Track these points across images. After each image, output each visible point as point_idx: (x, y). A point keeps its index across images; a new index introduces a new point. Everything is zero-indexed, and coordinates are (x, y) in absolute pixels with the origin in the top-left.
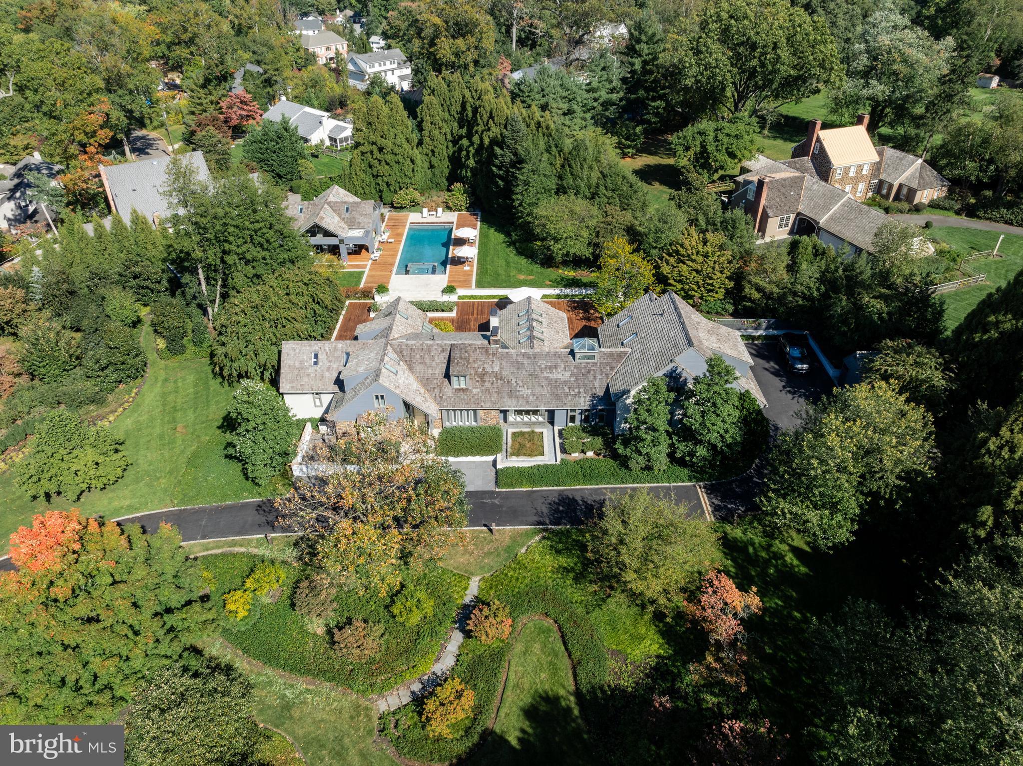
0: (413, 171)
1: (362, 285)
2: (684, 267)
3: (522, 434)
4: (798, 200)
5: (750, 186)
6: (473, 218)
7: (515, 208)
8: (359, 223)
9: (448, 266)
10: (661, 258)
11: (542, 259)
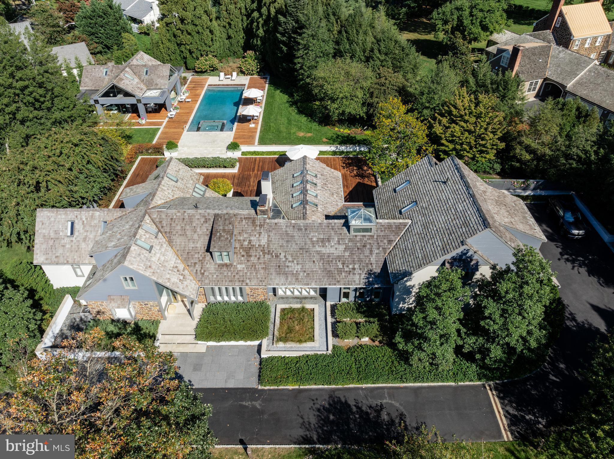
0: (212, 40)
1: (154, 142)
2: (457, 128)
3: (292, 310)
4: (545, 67)
5: (504, 54)
6: (262, 81)
7: (297, 71)
8: (157, 84)
9: (236, 124)
10: (435, 119)
11: (320, 118)
